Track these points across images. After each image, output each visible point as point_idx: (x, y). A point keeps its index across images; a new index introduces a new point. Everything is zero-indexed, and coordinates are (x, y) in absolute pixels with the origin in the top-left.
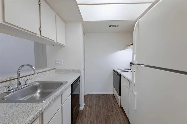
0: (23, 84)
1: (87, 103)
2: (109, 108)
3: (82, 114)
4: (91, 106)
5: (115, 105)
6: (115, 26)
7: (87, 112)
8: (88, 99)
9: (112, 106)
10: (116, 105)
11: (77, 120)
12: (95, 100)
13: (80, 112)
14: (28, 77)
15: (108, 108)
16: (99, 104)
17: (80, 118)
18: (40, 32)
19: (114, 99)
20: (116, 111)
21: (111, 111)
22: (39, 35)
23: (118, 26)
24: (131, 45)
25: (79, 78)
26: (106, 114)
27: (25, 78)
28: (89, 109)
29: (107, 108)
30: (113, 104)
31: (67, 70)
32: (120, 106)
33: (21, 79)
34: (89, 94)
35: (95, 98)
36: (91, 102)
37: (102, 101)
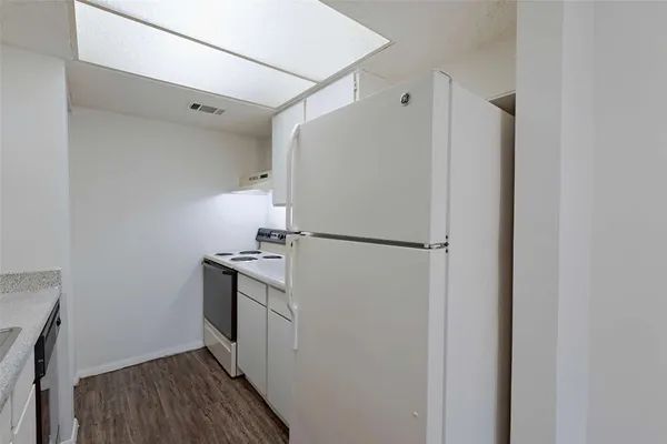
1: (90, 416)
2: (196, 395)
4: (118, 421)
5: (215, 378)
6: (212, 110)
9: (208, 387)
10: (220, 376)
12: (130, 389)
15: (192, 399)
16: (155, 399)
19: (211, 361)
20: (224, 393)
21: (208, 400)
23: (221, 112)
24: (263, 177)
26: (188, 419)
29: (187, 399)
30: (211, 379)
32: (233, 375)
34: (93, 377)
35: (128, 383)
36: (109, 407)
37: (161, 382)
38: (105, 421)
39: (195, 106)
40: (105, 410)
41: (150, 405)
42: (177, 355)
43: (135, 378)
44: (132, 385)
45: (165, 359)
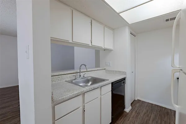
0: (82, 76)
1: (135, 108)
3: (126, 116)
4: (139, 113)
7: (132, 116)
8: (138, 105)
11: (120, 118)
12: (146, 108)
13: (125, 113)
14: (86, 73)
17: (123, 118)
18: (91, 42)
22: (90, 45)
25: (124, 79)
27: (84, 73)
28: (135, 115)
31: (114, 71)
33: (81, 73)
34: (140, 100)
35: (146, 107)
36: (139, 109)
37: (155, 113)
38: (136, 111)
39: (167, 20)
40: (138, 109)
41: (148, 116)
42: (165, 108)
43: (149, 106)
44: (147, 108)
45: (161, 107)
